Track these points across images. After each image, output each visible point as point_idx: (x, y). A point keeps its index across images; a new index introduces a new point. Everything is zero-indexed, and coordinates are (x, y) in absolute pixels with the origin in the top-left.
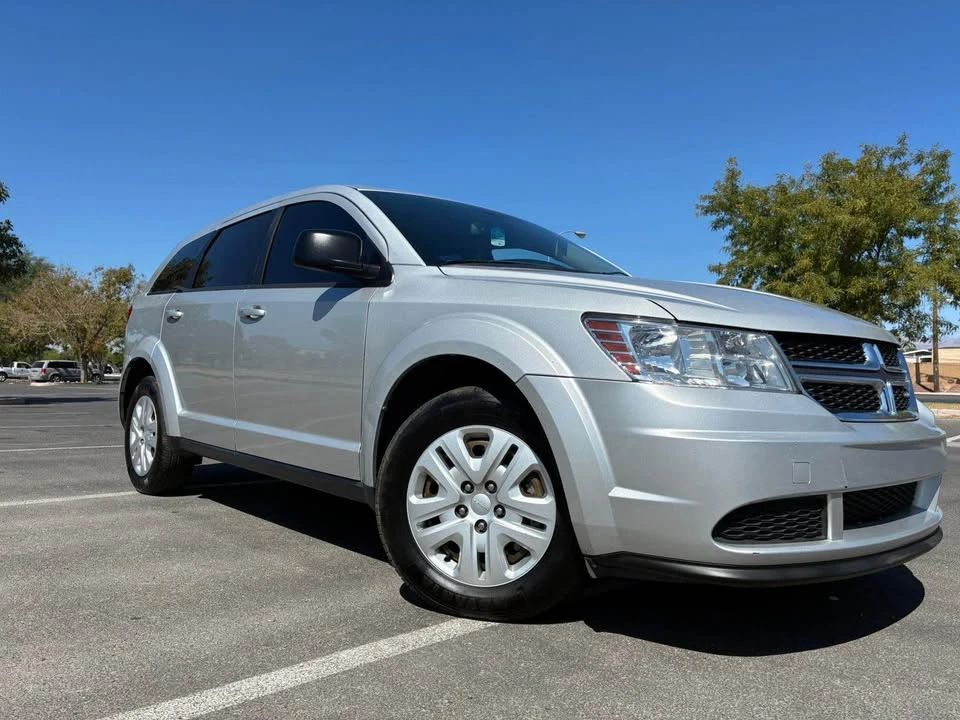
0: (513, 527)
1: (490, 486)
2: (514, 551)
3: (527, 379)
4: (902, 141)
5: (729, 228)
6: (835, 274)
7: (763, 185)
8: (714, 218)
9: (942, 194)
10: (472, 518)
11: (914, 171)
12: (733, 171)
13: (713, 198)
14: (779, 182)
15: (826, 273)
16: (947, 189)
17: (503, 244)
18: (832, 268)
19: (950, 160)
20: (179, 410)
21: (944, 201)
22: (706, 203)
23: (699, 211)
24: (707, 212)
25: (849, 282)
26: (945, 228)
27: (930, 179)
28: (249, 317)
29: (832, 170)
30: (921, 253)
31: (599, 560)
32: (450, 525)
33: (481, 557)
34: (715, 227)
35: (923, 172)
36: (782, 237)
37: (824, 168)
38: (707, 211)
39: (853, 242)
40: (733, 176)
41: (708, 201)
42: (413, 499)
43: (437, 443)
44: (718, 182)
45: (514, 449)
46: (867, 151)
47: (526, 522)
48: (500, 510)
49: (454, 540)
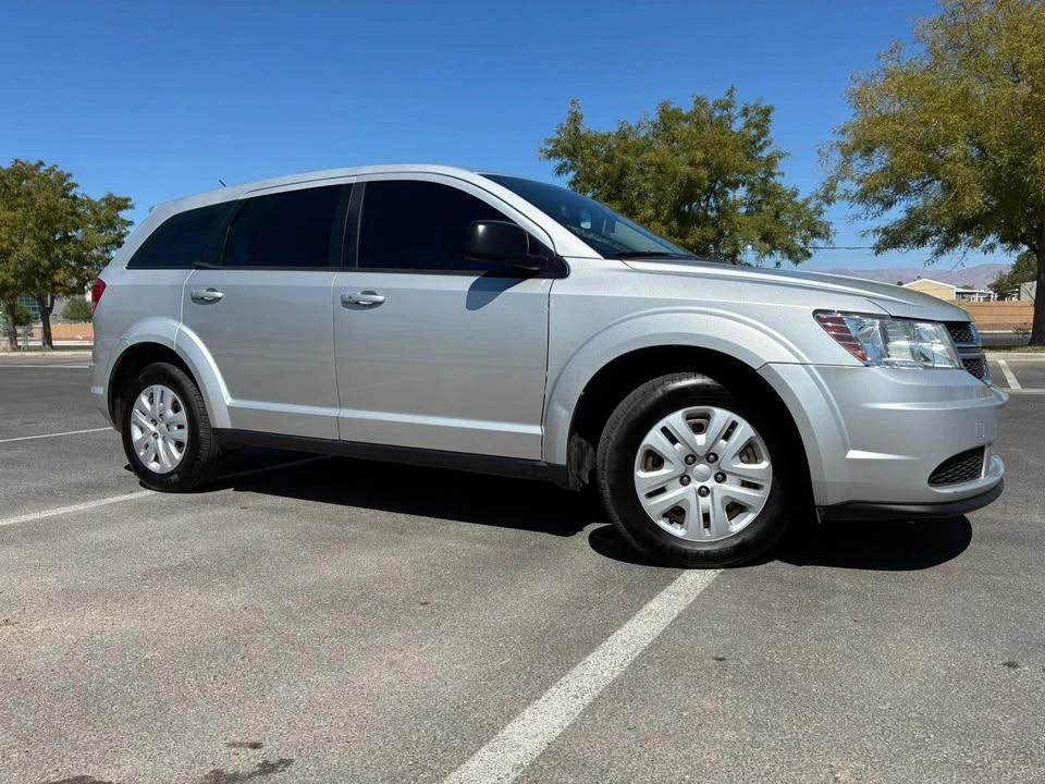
0: (732, 489)
1: (711, 457)
2: (735, 508)
3: (770, 368)
4: (730, 93)
5: (572, 173)
6: (674, 224)
7: (604, 132)
8: (557, 162)
9: (761, 147)
10: (695, 484)
11: (738, 125)
12: (575, 114)
13: (558, 141)
14: (621, 128)
15: (665, 223)
16: (765, 143)
17: (589, 227)
18: (669, 219)
19: (772, 116)
20: (229, 401)
21: (765, 154)
22: (550, 147)
23: (543, 154)
24: (550, 156)
25: (687, 232)
26: (765, 181)
27: (754, 132)
28: (357, 303)
29: (669, 118)
30: (745, 204)
31: (830, 510)
32: (675, 493)
33: (706, 517)
34: (558, 173)
35: (747, 125)
36: (624, 186)
37: (661, 117)
38: (551, 154)
39: (689, 191)
40: (575, 119)
41: (552, 145)
42: (640, 474)
43: (661, 424)
44: (562, 125)
45: (734, 425)
46: (698, 102)
47: (745, 484)
48: (721, 477)
49: (680, 505)
